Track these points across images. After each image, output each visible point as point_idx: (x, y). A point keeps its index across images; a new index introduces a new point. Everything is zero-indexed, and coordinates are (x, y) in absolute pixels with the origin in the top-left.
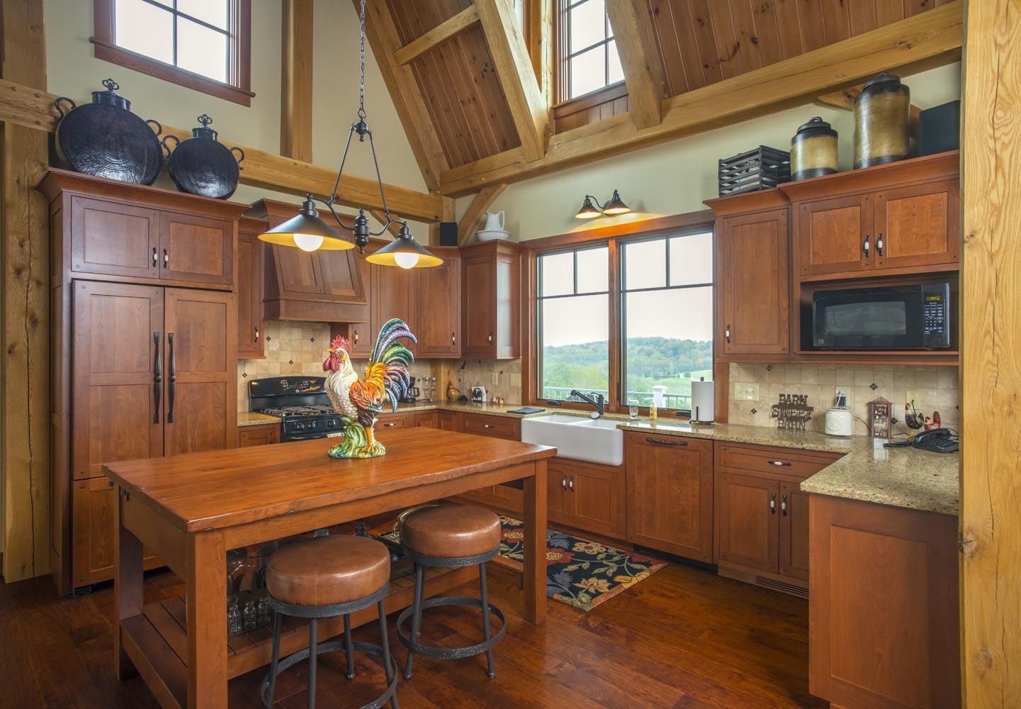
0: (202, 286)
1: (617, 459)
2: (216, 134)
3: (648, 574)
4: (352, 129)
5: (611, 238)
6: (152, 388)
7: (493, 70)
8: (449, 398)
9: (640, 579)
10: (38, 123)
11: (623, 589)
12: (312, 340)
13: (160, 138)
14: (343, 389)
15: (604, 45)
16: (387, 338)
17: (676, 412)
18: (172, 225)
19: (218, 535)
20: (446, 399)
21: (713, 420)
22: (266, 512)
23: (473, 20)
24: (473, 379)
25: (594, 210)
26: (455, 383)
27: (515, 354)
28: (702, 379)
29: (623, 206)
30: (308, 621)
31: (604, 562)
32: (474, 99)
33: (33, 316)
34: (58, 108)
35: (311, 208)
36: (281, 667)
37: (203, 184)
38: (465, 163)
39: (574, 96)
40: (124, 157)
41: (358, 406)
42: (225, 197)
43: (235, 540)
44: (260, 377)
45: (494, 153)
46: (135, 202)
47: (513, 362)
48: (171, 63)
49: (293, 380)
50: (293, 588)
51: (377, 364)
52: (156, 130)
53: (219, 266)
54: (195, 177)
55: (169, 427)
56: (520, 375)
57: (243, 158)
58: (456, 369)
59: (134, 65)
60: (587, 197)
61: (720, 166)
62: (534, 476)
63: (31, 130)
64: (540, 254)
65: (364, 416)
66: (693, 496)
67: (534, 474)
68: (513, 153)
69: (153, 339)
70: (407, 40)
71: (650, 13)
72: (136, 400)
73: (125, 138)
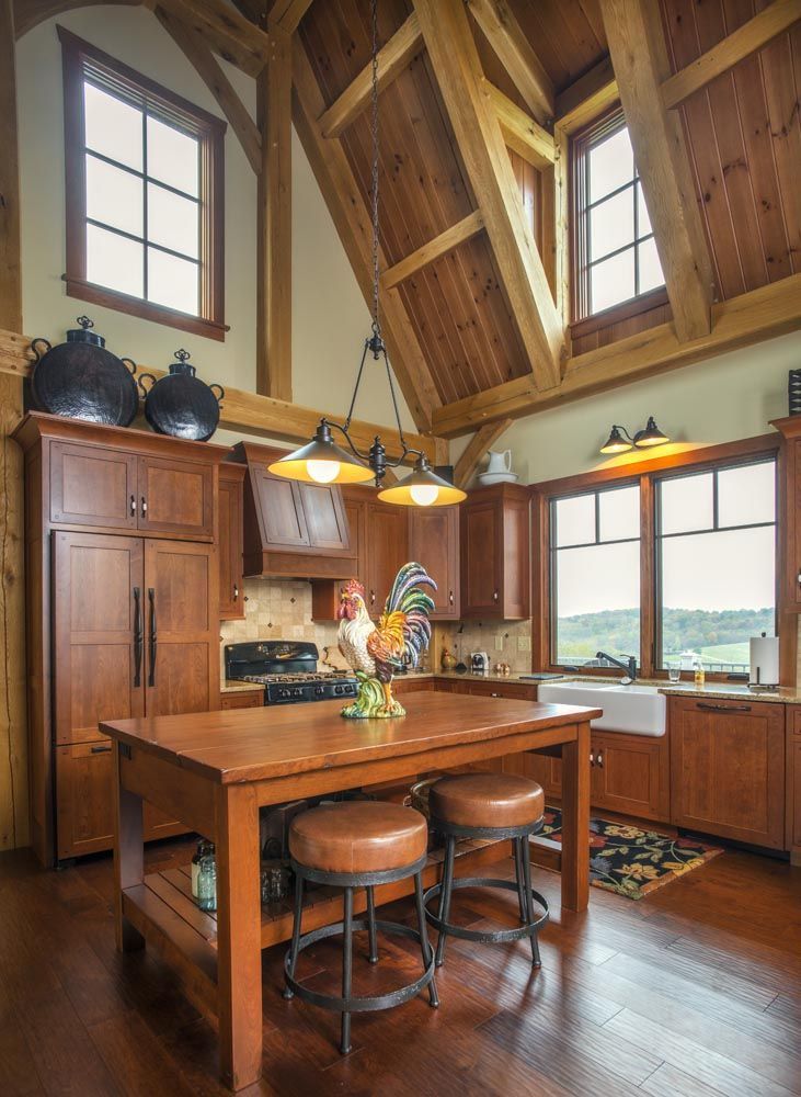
0: (181, 537)
1: (658, 728)
2: (194, 370)
3: (703, 861)
4: (367, 346)
5: (644, 475)
6: (132, 649)
7: (497, 286)
8: (444, 667)
9: (693, 866)
10: (14, 367)
11: (674, 877)
12: (293, 600)
13: (136, 377)
14: (361, 640)
15: (633, 249)
16: (404, 584)
17: (726, 676)
18: (151, 471)
19: (250, 790)
20: (440, 667)
21: (777, 682)
22: (300, 766)
23: (476, 229)
24: (472, 645)
25: (623, 442)
26: (451, 649)
27: (524, 614)
28: (764, 635)
29: (659, 435)
30: (342, 890)
31: (645, 846)
32: (474, 323)
33: (9, 572)
34: (34, 350)
35: (326, 433)
36: (301, 944)
37: (181, 425)
38: (462, 398)
39: (596, 310)
40: (100, 399)
41: (376, 659)
42: (205, 439)
43: (268, 795)
44: (237, 642)
45: (496, 385)
46: (112, 446)
47: (522, 623)
48: (141, 296)
49: (271, 645)
50: (324, 853)
51: (395, 613)
52: (131, 369)
53: (199, 516)
54: (173, 418)
55: (150, 691)
56: (530, 638)
57: (222, 397)
58: (452, 634)
59: (105, 301)
60: (614, 427)
61: (792, 379)
62: (577, 741)
63: (7, 374)
64: (552, 499)
65: (383, 669)
66: (758, 770)
67: (575, 738)
68: (521, 383)
69: (133, 595)
70: (394, 259)
71: (699, 201)
72: (115, 661)
73: (101, 378)
